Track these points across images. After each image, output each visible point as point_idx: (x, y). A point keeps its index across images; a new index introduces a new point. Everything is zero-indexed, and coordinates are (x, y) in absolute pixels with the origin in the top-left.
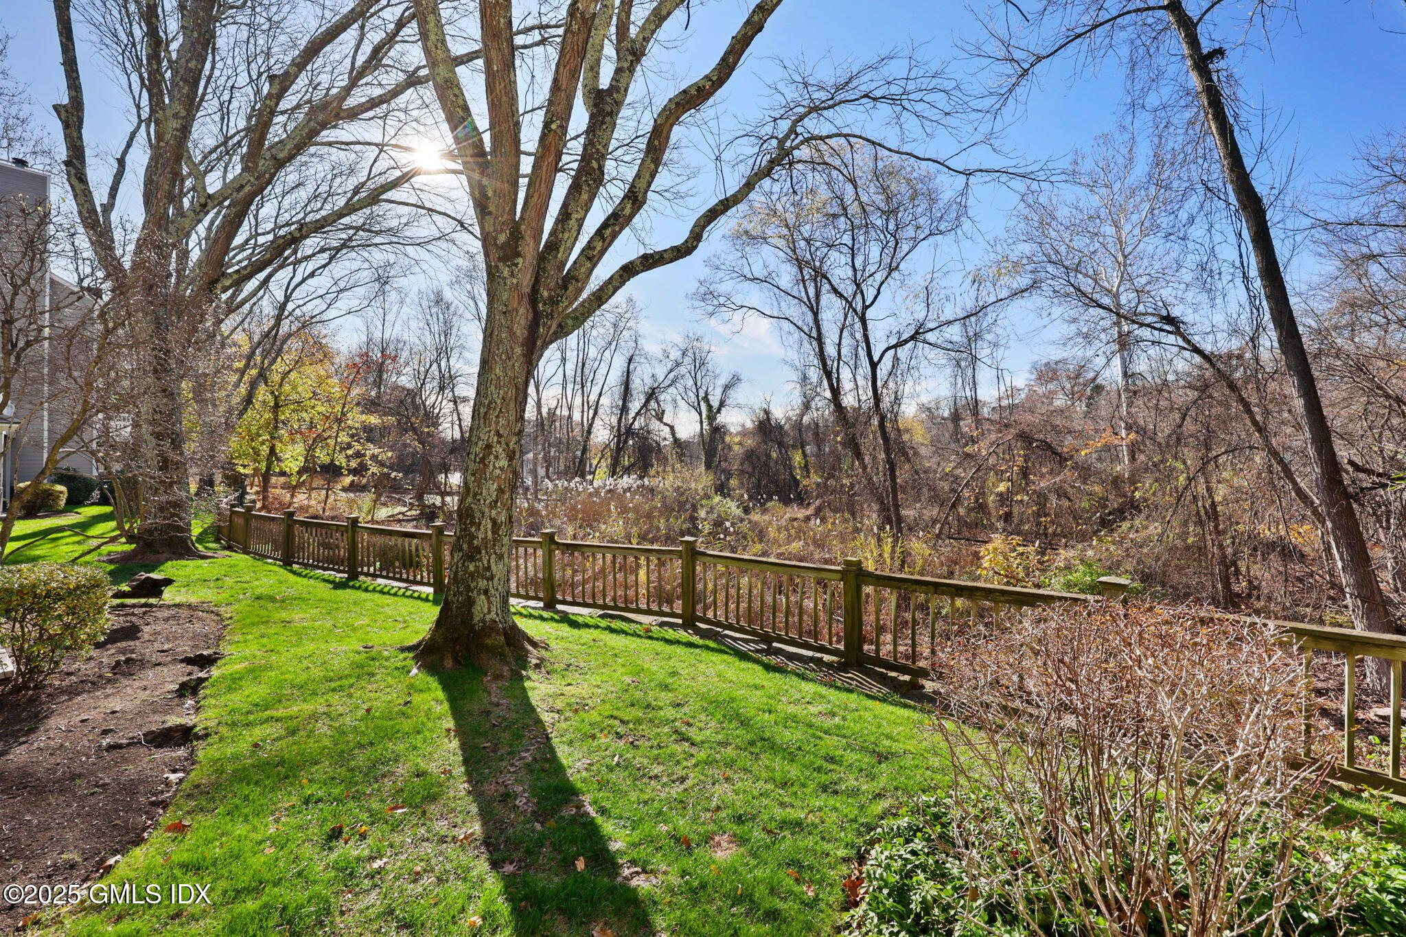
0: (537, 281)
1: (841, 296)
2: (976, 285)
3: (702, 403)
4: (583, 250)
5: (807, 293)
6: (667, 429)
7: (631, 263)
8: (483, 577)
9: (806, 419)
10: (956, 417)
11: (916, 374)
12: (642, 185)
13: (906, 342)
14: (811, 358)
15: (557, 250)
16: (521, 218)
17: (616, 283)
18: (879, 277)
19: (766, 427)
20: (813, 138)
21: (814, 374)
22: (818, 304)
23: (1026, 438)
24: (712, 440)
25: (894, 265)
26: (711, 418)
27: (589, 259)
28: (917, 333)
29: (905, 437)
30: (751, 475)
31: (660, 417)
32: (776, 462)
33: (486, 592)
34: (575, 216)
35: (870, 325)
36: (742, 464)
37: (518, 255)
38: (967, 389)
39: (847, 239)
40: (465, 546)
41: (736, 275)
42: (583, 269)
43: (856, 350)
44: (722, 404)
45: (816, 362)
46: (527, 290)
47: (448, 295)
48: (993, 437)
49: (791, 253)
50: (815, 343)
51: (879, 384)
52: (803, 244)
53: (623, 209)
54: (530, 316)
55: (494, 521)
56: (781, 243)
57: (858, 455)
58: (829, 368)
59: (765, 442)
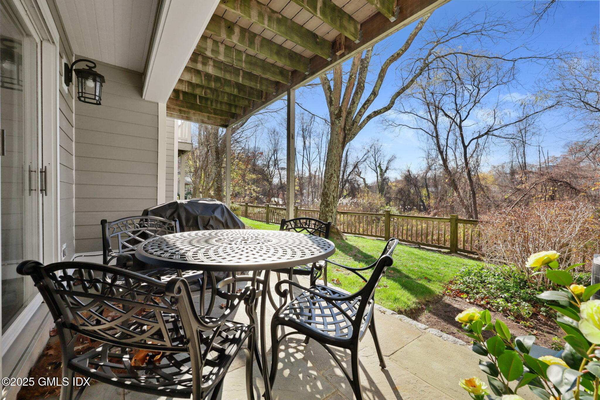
0: (345, 124)
1: (449, 117)
2: (522, 107)
3: (378, 168)
4: (358, 113)
5: (431, 116)
6: (362, 180)
7: (370, 115)
8: (330, 212)
9: (429, 174)
10: (513, 173)
11: (488, 150)
12: (377, 89)
13: (483, 135)
14: (433, 146)
15: (351, 113)
16: (342, 105)
17: (365, 122)
18: (469, 107)
19: (409, 178)
20: (439, 57)
21: (434, 153)
22: (436, 121)
23: (553, 180)
24: (382, 184)
25: (477, 100)
26: (382, 175)
27: (360, 115)
28: (488, 131)
29: (483, 183)
30: (400, 200)
31: (359, 174)
32: (413, 194)
33: (331, 217)
34: (356, 102)
35: (464, 129)
36: (397, 195)
37: (341, 116)
38: (520, 157)
39: (452, 91)
40: (325, 203)
41: (397, 111)
42: (358, 119)
43: (456, 140)
44: (387, 168)
45: (435, 147)
46: (343, 127)
47: (277, 129)
48: (533, 180)
49: (424, 100)
50: (435, 139)
51: (468, 156)
52: (430, 95)
53: (371, 98)
54: (344, 135)
55: (333, 196)
56: (420, 96)
57: (456, 189)
58: (442, 150)
59: (408, 185)
